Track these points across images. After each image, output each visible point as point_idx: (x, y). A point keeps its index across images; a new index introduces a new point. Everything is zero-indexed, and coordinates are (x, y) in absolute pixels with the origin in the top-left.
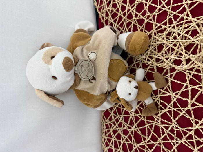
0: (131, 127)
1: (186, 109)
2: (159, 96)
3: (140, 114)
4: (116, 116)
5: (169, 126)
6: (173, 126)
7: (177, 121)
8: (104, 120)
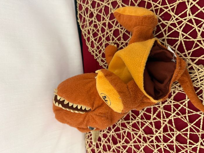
5: (137, 132)
7: (143, 130)
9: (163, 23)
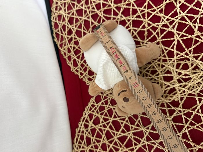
9: (153, 26)
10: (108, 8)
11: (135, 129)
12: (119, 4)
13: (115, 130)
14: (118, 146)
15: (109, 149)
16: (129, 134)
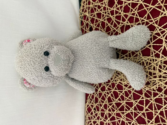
0: (106, 120)
1: (142, 112)
2: (125, 101)
3: (112, 112)
4: (95, 111)
5: (131, 122)
6: (134, 122)
7: (136, 120)
8: (87, 114)
10: (119, 15)
11: (128, 100)
12: (127, 13)
13: (114, 97)
14: (114, 108)
15: (109, 109)
16: (123, 102)
